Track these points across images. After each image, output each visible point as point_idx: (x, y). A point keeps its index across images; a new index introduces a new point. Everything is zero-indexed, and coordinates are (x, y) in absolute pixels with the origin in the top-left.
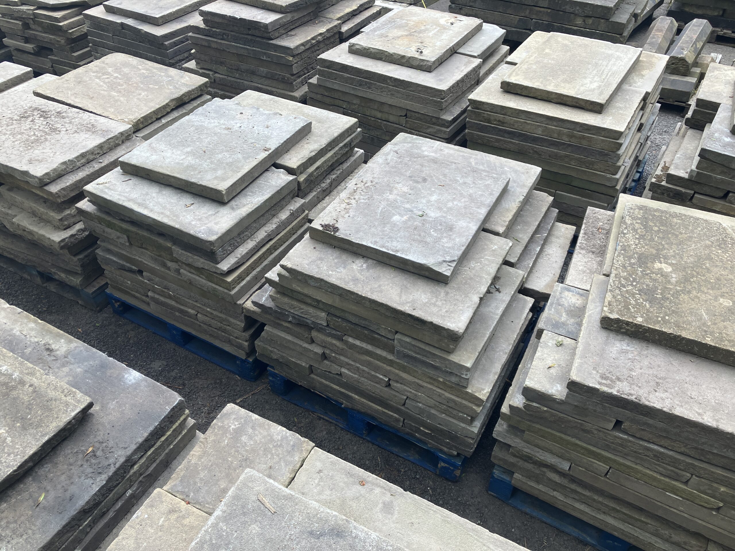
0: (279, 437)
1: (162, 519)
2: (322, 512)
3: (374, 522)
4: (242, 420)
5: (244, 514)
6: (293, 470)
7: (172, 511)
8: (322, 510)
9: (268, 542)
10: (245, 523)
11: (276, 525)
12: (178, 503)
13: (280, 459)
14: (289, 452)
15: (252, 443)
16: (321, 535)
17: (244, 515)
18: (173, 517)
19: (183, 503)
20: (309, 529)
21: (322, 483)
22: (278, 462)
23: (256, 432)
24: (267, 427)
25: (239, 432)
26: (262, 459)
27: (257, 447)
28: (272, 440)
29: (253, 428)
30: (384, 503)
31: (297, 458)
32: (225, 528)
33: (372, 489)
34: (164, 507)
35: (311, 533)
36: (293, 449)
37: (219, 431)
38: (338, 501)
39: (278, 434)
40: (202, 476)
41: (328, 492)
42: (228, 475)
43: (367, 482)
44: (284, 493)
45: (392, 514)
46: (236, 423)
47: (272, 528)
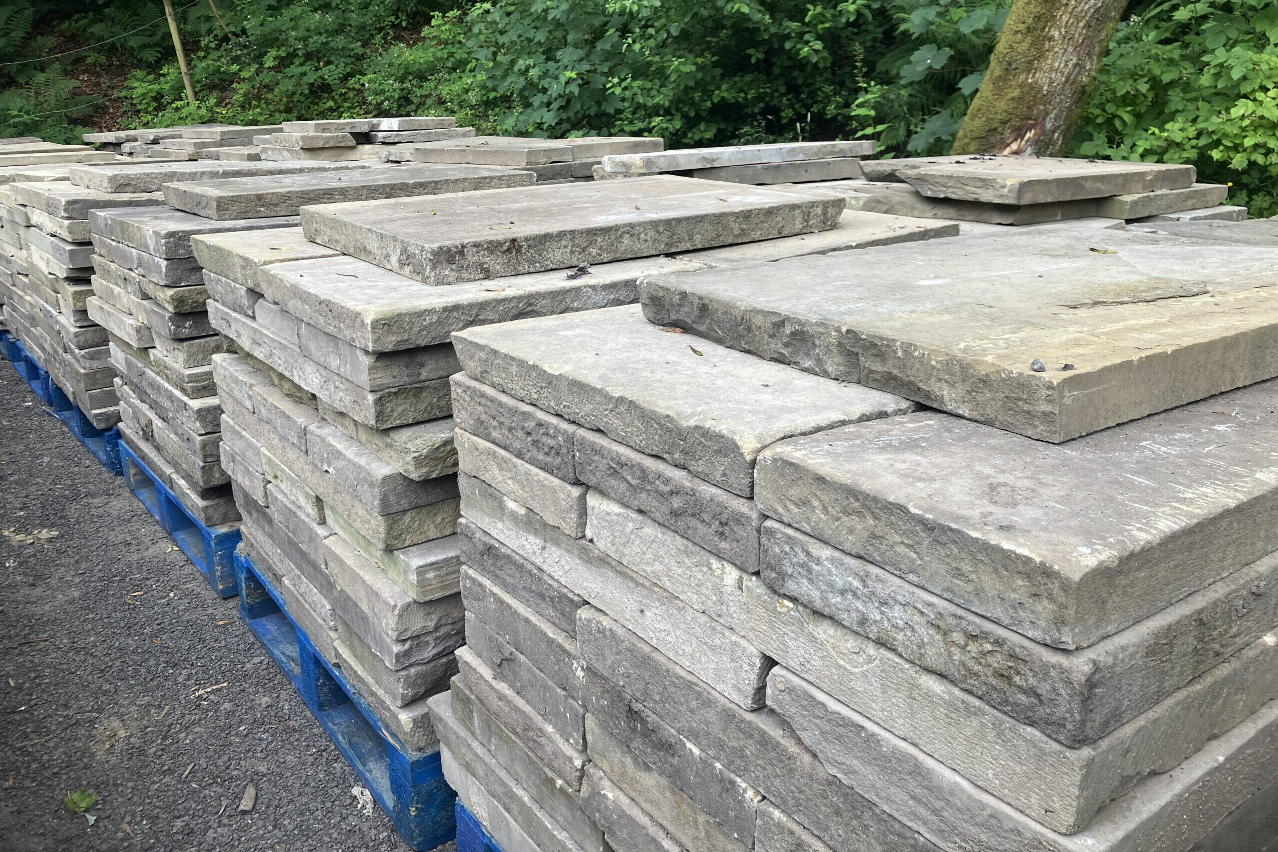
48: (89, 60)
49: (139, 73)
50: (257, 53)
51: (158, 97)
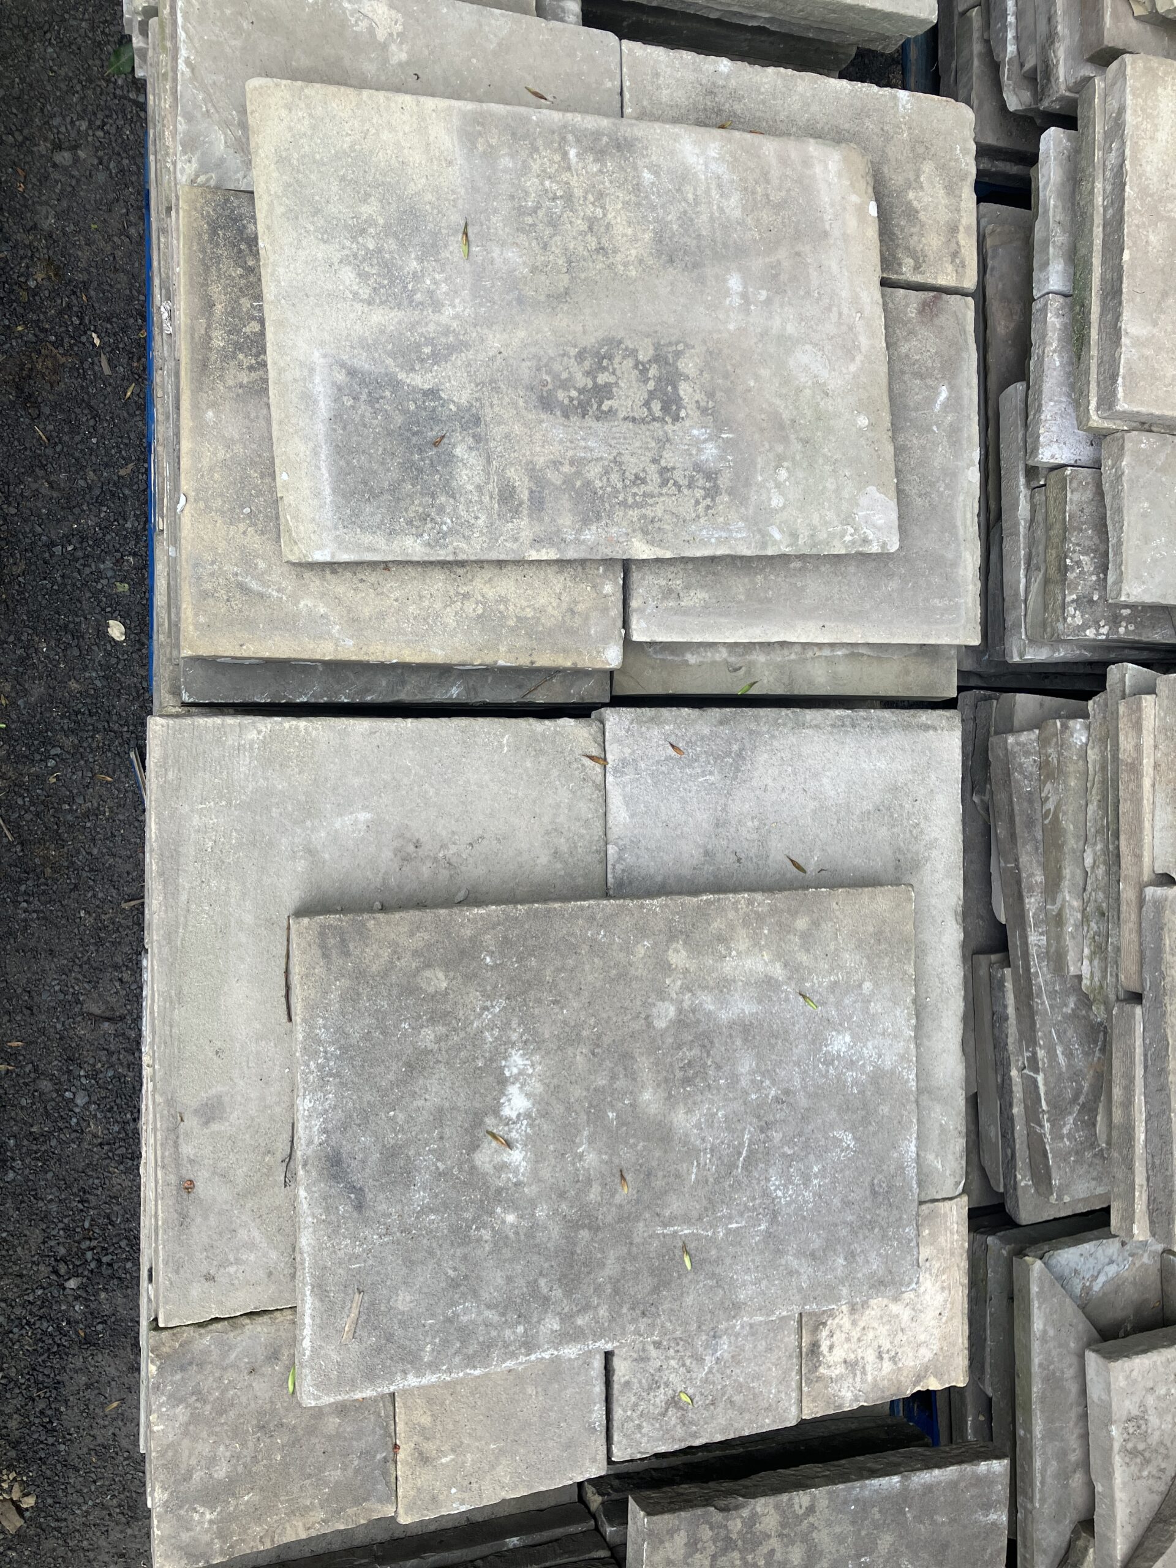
0: (180, 1409)
1: (444, 1460)
2: (314, 1216)
3: (253, 1119)
4: (182, 1512)
5: (389, 1337)
6: (234, 1327)
7: (423, 1459)
8: (310, 1219)
9: (412, 1262)
10: (403, 1324)
11: (378, 1273)
12: (408, 1463)
13: (225, 1369)
14: (201, 1365)
15: (222, 1448)
16: (353, 1188)
17: (392, 1335)
18: (430, 1447)
19: (401, 1456)
20: (355, 1215)
21: (231, 1258)
22: (234, 1366)
23: (193, 1462)
24: (170, 1453)
25: (212, 1495)
26: (244, 1400)
27: (226, 1432)
28: (195, 1418)
29: (187, 1477)
30: (206, 1123)
31: (207, 1340)
32: (429, 1348)
33: (192, 1161)
34: (425, 1477)
35: (359, 1207)
36: (191, 1364)
37: (232, 1534)
38: (249, 1205)
39: (173, 1419)
40: (339, 1472)
41: (243, 1234)
42: (311, 1431)
43: (181, 1178)
44: (318, 1304)
45: (219, 1097)
46: (196, 1517)
47: (387, 1275)
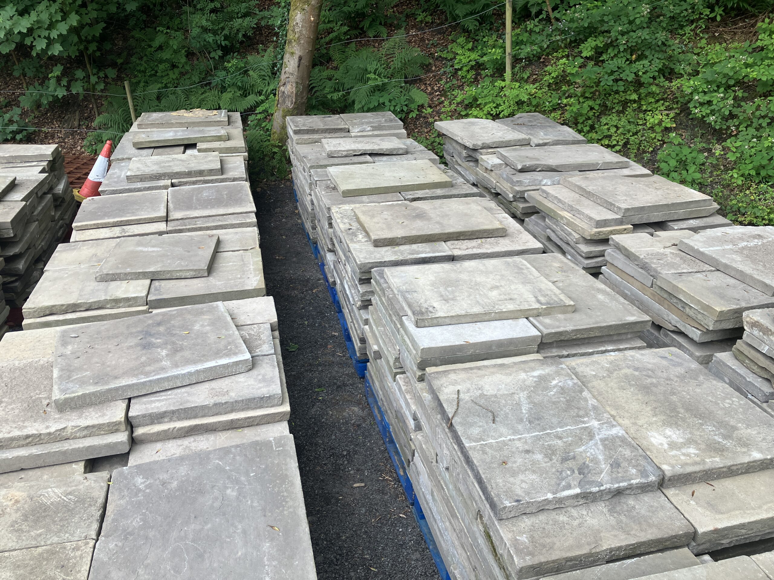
48: (419, 19)
49: (461, 40)
50: (573, 39)
51: (478, 67)
